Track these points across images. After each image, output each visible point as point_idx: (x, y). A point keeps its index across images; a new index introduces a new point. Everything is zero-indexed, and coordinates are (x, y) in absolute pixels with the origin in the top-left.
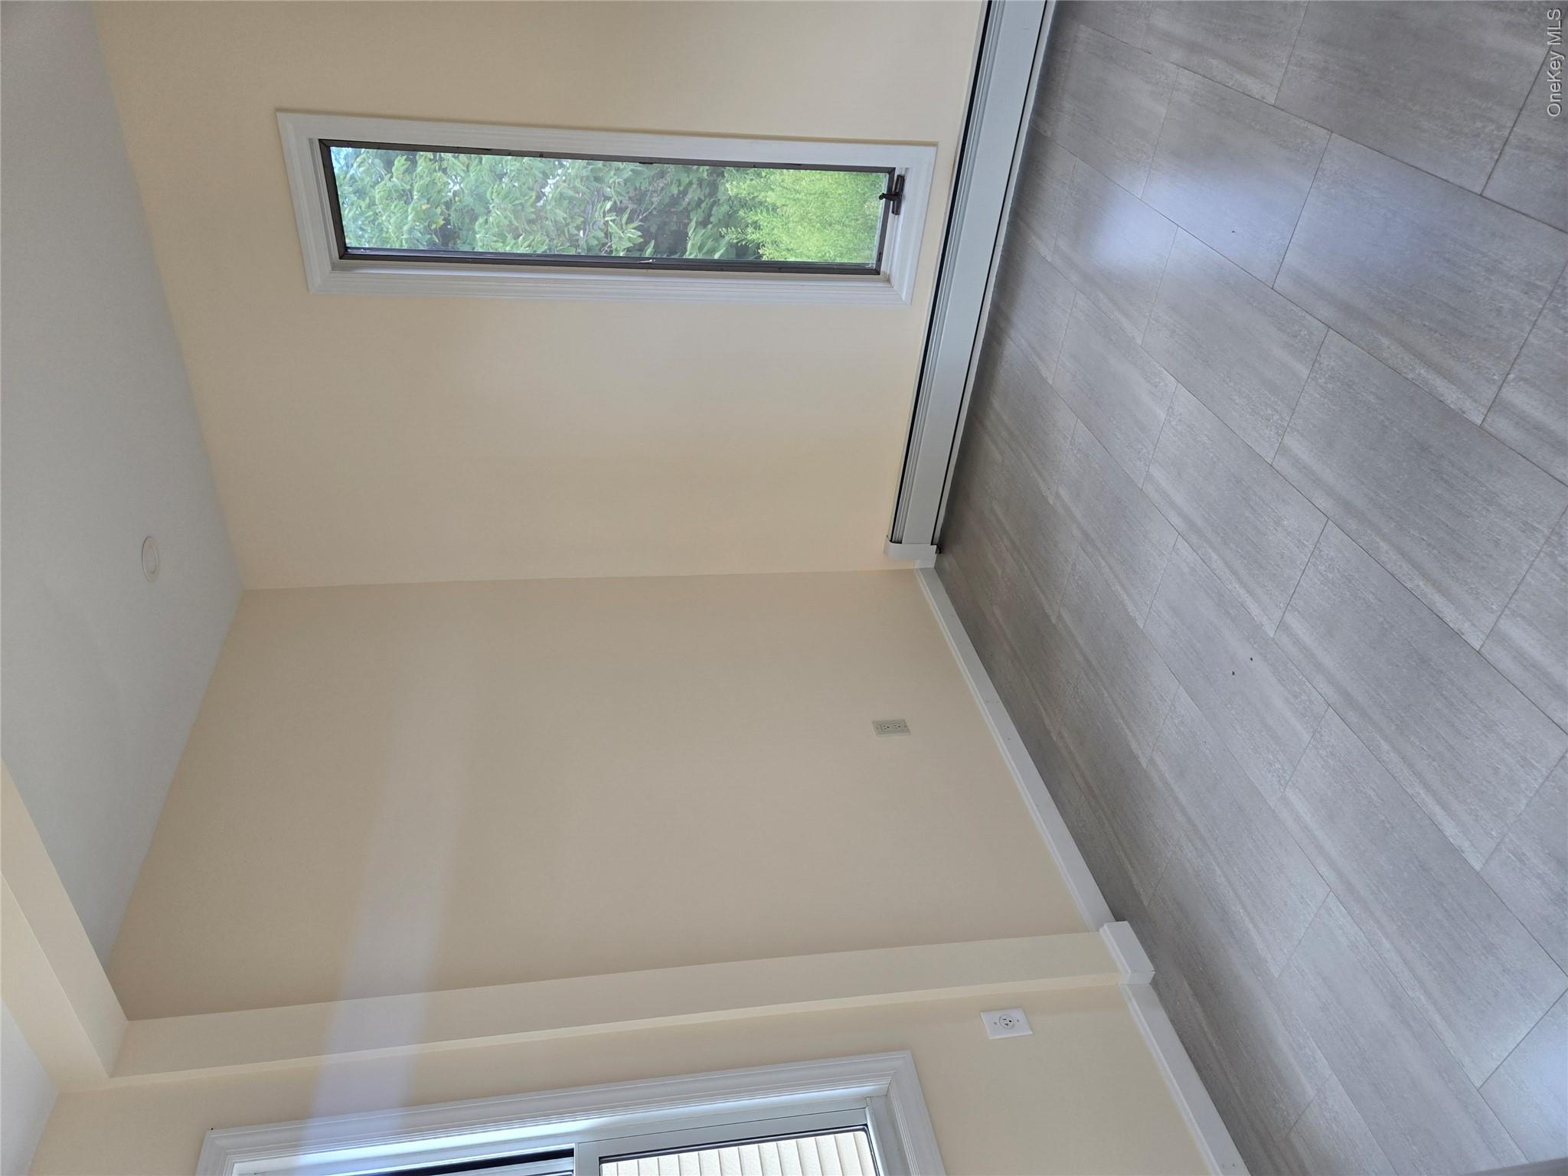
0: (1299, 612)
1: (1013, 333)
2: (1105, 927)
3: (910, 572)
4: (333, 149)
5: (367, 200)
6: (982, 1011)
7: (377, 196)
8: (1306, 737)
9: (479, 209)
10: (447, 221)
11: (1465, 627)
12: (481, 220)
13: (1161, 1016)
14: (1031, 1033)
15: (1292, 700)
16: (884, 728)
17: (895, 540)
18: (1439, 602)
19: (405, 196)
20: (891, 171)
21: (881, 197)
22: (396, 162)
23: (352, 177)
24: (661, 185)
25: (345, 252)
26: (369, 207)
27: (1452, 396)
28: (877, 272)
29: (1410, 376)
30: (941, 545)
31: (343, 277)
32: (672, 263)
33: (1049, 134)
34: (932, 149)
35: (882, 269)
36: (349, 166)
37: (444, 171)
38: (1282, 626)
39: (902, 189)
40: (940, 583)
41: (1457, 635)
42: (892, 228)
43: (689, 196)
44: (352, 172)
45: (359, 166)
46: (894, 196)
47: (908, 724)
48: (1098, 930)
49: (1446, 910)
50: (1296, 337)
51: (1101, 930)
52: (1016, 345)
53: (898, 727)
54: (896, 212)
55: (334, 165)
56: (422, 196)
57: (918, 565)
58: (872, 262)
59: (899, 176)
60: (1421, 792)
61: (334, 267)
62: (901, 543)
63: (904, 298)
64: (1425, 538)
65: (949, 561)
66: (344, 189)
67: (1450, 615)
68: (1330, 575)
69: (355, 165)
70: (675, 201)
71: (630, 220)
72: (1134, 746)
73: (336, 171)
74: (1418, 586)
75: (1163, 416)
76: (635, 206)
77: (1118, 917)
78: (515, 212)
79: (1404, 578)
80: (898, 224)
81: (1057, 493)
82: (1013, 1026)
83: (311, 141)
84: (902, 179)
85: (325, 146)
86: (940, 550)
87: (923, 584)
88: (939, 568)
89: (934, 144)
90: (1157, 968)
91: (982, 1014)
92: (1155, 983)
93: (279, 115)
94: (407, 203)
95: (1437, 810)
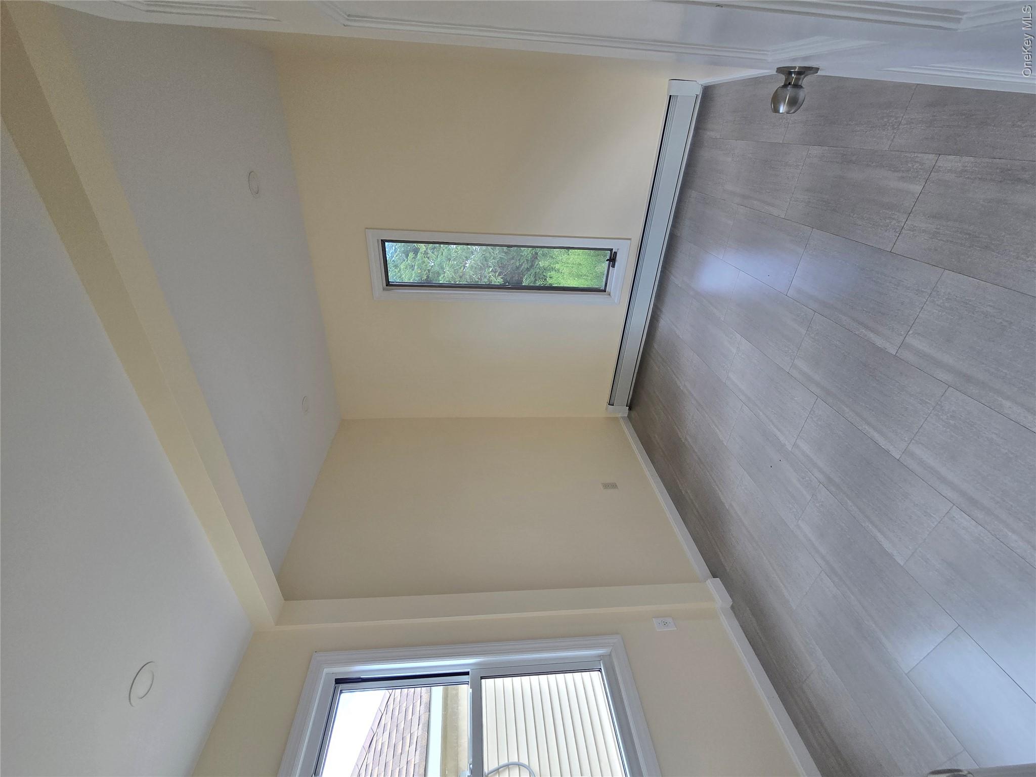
0: (804, 439)
1: (663, 316)
2: (709, 580)
3: (616, 419)
4: (386, 244)
5: (398, 269)
6: (654, 618)
7: (402, 267)
8: (809, 497)
9: (441, 272)
10: (428, 277)
11: (891, 448)
12: (442, 276)
13: (736, 623)
14: (676, 629)
15: (801, 480)
16: (606, 486)
17: (611, 404)
18: (876, 436)
19: (412, 267)
20: (611, 250)
21: (607, 260)
22: (410, 255)
23: (393, 261)
24: (512, 262)
25: (388, 284)
26: (399, 272)
27: (879, 342)
28: (605, 291)
29: (856, 333)
30: (631, 407)
31: (386, 293)
32: (518, 287)
33: (679, 235)
34: (629, 241)
35: (607, 290)
36: (392, 257)
37: (428, 258)
38: (795, 445)
39: (616, 258)
40: (630, 423)
41: (887, 452)
42: (611, 275)
43: (523, 267)
44: (393, 259)
45: (396, 256)
46: (612, 260)
47: (617, 485)
48: (705, 581)
49: (885, 583)
50: (799, 316)
51: (707, 582)
52: (664, 323)
53: (614, 486)
54: (613, 266)
55: (387, 256)
56: (418, 267)
57: (620, 415)
58: (603, 288)
59: (614, 252)
60: (870, 525)
61: (384, 289)
62: (613, 405)
63: (616, 301)
64: (868, 406)
65: (633, 413)
66: (390, 266)
67: (882, 442)
68: (819, 423)
69: (395, 256)
70: (518, 268)
71: (499, 275)
72: (722, 498)
73: (387, 258)
74: (865, 428)
75: (734, 351)
76: (501, 271)
77: (714, 576)
78: (455, 273)
79: (857, 425)
80: (614, 272)
81: (684, 385)
82: (668, 625)
83: (378, 240)
84: (616, 253)
85: (383, 242)
86: (630, 409)
87: (622, 422)
88: (629, 416)
89: (630, 239)
90: (733, 601)
91: (653, 619)
92: (732, 607)
93: (367, 230)
94: (413, 270)
95: (878, 534)
